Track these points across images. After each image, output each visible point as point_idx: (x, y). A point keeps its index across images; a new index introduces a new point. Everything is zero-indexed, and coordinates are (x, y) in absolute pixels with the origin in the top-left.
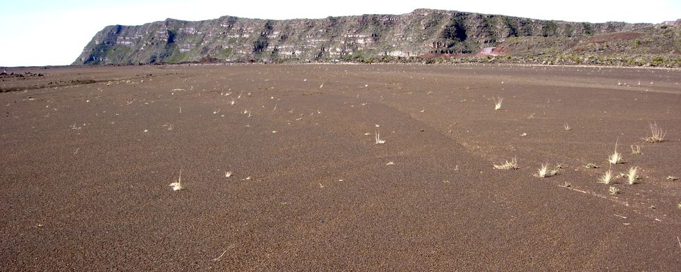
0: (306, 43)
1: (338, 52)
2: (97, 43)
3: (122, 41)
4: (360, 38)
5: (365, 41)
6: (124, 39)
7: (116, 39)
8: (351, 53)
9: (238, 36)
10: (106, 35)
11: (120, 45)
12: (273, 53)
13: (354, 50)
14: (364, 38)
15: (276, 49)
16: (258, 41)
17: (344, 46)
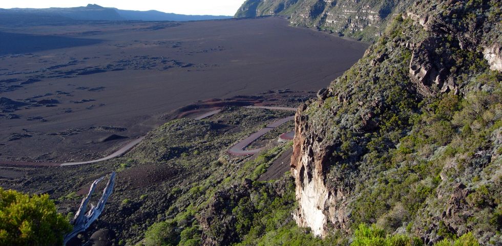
0: (341, 13)
5: (374, 17)
8: (361, 30)
12: (322, 18)
13: (365, 26)
14: (374, 15)
15: (326, 16)
16: (316, 6)
17: (357, 22)
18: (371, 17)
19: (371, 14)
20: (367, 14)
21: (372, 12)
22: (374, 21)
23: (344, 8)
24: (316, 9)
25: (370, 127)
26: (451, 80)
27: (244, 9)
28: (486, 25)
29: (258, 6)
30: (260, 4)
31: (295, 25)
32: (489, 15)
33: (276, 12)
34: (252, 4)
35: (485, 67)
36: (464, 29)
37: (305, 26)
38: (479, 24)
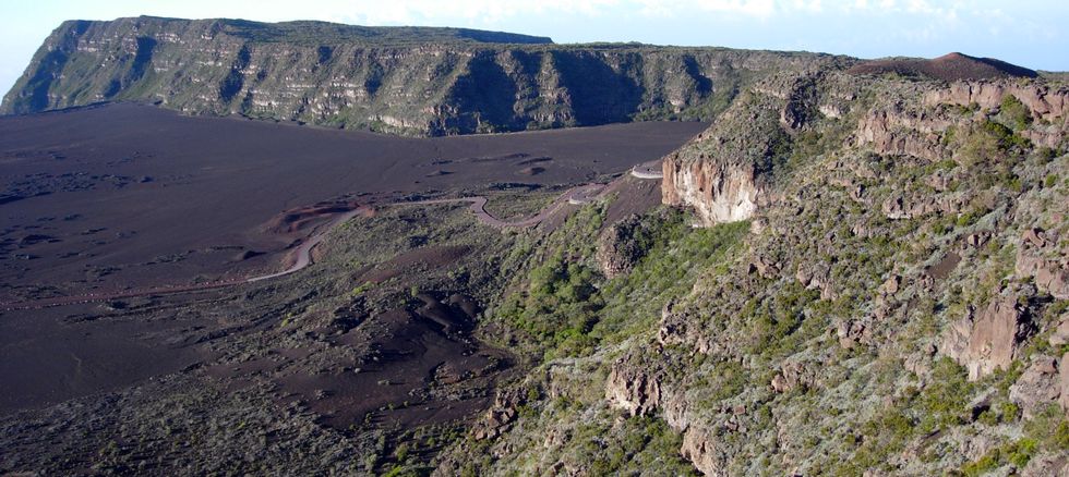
0: (285, 90)
1: (319, 110)
2: (50, 49)
3: (84, 46)
4: (349, 88)
5: (355, 93)
6: (88, 42)
7: (76, 44)
8: (337, 113)
9: (211, 63)
10: (62, 34)
11: (82, 53)
12: (245, 100)
13: (341, 107)
14: (355, 89)
15: (250, 95)
16: (227, 81)
17: (328, 102)
18: (350, 93)
19: (350, 89)
20: (342, 89)
21: (350, 85)
22: (357, 98)
23: (290, 83)
24: (229, 86)
25: (770, 153)
26: (807, 124)
27: (24, 94)
28: (818, 94)
29: (51, 87)
30: (53, 83)
31: (194, 113)
32: (818, 89)
33: (107, 95)
34: (39, 83)
35: (822, 117)
36: (807, 97)
37: (214, 114)
38: (814, 93)
